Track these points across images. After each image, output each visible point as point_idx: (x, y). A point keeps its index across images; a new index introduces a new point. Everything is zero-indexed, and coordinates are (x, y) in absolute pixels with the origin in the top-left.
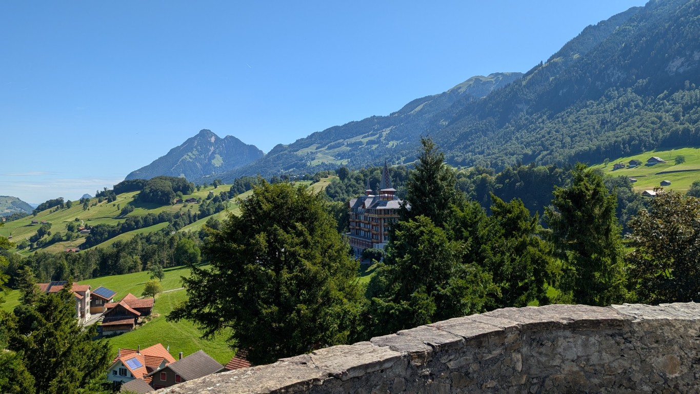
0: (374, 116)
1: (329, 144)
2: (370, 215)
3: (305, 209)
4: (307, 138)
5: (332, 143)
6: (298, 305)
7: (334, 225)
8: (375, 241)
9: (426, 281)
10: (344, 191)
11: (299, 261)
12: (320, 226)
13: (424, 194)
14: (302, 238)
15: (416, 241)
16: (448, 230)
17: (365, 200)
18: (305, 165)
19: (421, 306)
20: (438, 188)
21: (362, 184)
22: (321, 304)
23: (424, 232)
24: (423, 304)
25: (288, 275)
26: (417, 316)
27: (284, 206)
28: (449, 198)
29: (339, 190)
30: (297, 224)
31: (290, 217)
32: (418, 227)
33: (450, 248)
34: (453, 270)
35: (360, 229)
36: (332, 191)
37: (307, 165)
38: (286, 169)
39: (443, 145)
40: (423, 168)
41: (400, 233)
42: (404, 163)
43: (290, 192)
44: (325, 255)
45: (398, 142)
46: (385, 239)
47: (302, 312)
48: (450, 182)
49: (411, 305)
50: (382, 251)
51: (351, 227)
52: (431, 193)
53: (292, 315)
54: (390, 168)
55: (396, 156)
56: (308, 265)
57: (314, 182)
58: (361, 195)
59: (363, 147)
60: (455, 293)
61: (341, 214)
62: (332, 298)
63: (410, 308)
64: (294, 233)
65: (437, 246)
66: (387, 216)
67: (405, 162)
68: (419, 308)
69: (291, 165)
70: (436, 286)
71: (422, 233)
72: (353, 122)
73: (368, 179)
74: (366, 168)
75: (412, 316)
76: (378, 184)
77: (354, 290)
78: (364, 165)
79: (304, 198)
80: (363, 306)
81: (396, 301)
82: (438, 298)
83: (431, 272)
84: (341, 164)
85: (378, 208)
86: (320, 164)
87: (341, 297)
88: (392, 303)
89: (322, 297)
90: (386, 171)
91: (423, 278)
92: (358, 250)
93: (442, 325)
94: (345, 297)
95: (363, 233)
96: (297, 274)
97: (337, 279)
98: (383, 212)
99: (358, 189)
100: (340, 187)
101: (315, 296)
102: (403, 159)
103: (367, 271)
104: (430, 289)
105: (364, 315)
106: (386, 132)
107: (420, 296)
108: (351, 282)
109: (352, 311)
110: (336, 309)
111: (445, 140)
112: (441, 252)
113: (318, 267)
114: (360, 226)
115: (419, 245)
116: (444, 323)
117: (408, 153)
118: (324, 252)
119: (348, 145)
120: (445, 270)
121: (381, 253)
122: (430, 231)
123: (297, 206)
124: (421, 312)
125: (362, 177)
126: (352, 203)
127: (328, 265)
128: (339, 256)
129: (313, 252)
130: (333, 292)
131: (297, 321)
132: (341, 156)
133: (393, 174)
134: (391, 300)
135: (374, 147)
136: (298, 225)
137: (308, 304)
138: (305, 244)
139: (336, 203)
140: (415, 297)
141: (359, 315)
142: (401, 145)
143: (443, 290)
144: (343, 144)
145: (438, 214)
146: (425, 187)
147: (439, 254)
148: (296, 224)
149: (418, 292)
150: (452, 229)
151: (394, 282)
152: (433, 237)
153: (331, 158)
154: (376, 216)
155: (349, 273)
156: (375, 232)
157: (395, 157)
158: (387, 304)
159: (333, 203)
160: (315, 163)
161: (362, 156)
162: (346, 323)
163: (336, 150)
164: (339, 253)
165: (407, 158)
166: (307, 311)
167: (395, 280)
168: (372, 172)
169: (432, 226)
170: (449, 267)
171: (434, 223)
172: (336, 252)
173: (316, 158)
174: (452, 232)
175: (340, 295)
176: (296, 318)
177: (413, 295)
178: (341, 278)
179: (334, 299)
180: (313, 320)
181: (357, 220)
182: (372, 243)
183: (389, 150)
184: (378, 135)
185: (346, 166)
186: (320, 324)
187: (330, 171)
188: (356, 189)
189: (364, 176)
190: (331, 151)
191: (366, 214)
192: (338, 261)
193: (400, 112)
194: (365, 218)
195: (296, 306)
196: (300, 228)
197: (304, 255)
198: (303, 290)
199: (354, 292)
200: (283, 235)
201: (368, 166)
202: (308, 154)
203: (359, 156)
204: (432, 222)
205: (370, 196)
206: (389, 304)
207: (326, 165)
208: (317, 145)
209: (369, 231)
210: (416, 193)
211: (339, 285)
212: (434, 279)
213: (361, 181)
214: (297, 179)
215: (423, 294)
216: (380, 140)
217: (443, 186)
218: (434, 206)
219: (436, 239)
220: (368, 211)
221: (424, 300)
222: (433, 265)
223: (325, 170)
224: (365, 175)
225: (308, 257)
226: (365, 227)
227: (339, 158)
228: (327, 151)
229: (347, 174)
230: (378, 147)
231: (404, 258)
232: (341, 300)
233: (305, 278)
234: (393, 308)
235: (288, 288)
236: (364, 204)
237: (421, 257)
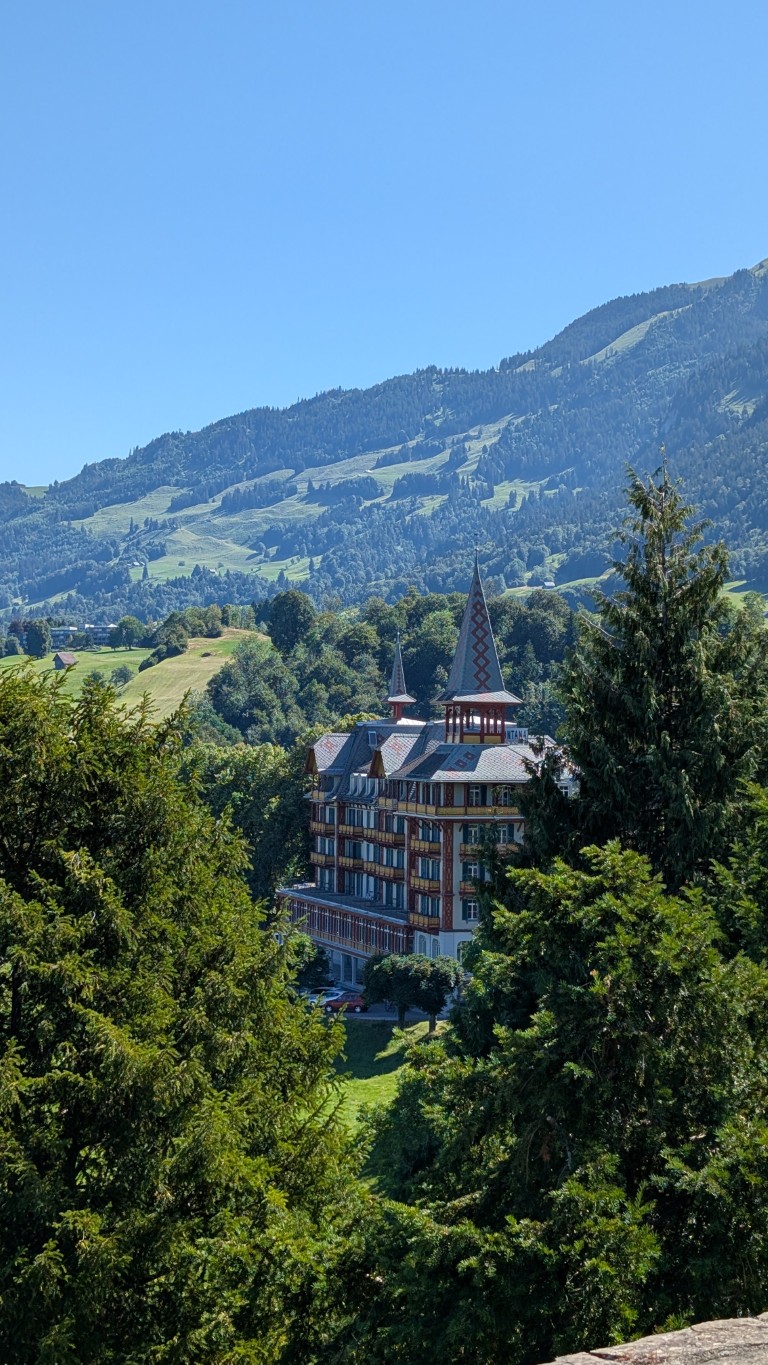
0: (432, 369)
1: (231, 490)
2: (402, 806)
3: (109, 791)
4: (132, 460)
5: (242, 486)
6: (69, 1213)
7: (236, 864)
8: (423, 921)
9: (621, 1129)
10: (290, 700)
11: (74, 1018)
12: (173, 867)
13: (635, 726)
14: (91, 918)
15: (584, 956)
16: (734, 896)
17: (381, 740)
18: (118, 579)
19: (592, 1244)
20: (698, 704)
21: (373, 670)
22: (170, 1211)
23: (618, 919)
24: (603, 1236)
25: (25, 1084)
26: (578, 1282)
27: (15, 776)
28: (747, 746)
29: (269, 695)
30: (70, 856)
31: (40, 826)
32: (590, 895)
33: (726, 988)
34: (740, 1084)
35: (358, 870)
36: (240, 698)
37: (128, 580)
38: (34, 594)
39: (732, 502)
40: (634, 615)
41: (514, 917)
42: (558, 582)
43: (41, 716)
44: (190, 993)
45: (535, 487)
46: (466, 916)
47: (84, 1244)
48: (751, 678)
49: (550, 1238)
50: (452, 964)
51: (315, 857)
52: (666, 725)
53: (40, 1259)
54: (494, 599)
55: (525, 550)
56: (114, 1038)
57: (160, 657)
58: (368, 719)
59: (378, 506)
60: (746, 1186)
61: (274, 802)
62: (218, 1185)
63: (546, 1251)
64: (54, 895)
65: (674, 982)
66: (476, 813)
67: (562, 575)
68: (587, 1252)
69: (58, 577)
70: (665, 1152)
71: (609, 918)
72: (334, 393)
73: (396, 646)
74: (388, 600)
75: (555, 1285)
76: (440, 670)
77: (317, 1150)
78: (383, 584)
79: (105, 743)
80: (347, 1233)
81: (487, 1216)
82: (672, 1206)
83: (641, 1092)
84: (281, 575)
85: (441, 775)
86: (188, 575)
87: (258, 1181)
88: (467, 1228)
89: (176, 1179)
90: (480, 616)
91: (607, 1117)
92: (348, 960)
93: (659, 1353)
94: (278, 1181)
95: (368, 885)
96: (65, 1079)
97: (241, 1102)
98: (459, 796)
99: (354, 691)
100: (274, 682)
101: (141, 1177)
102: (553, 561)
103: (384, 1054)
104: (636, 1166)
105: (351, 1274)
106: (482, 441)
107: (592, 1197)
108: (303, 1115)
109: (296, 1255)
110: (226, 1245)
111: (740, 482)
112: (689, 1003)
113: (161, 1047)
114: (356, 855)
115: (594, 973)
116: (672, 1343)
117: (578, 537)
118: (186, 984)
119: (313, 496)
120: (707, 1082)
121: (445, 978)
122: (645, 915)
123: (73, 777)
124: (594, 1271)
125: (374, 639)
126: (328, 750)
127: (205, 1038)
128: (254, 1001)
129: (139, 982)
130: (222, 1159)
131: (61, 1282)
132: (281, 542)
133: (506, 627)
134: (468, 1212)
135: (430, 505)
136: (77, 861)
137: (112, 1209)
138: (105, 947)
139: (253, 751)
140: (570, 1201)
141: (329, 1272)
142: (548, 502)
143: (691, 1175)
144: (293, 491)
145: (699, 819)
146: (640, 696)
147: (679, 1013)
148: (65, 855)
149: (584, 1179)
150: (748, 891)
151: (482, 1132)
152: (654, 941)
153: (237, 549)
154: (428, 812)
155: (297, 1075)
156: (425, 884)
157: (520, 555)
158: (446, 1230)
159: (242, 751)
160: (162, 571)
161: (375, 543)
162: (270, 1304)
163: (259, 515)
164: (254, 986)
165: (574, 557)
166: (105, 1241)
167: (487, 1123)
168: (415, 617)
169: (650, 892)
170: (721, 1071)
171: (660, 876)
172: (239, 985)
173: (170, 547)
174: (746, 904)
175: (253, 1172)
176: (55, 1271)
177: (560, 1194)
178: (258, 1099)
179: (227, 1188)
180: (136, 1278)
181: (343, 828)
182: (410, 929)
183: (495, 521)
184: (445, 456)
185: (304, 586)
186: (165, 1296)
187: (232, 609)
188: (346, 689)
189: (381, 633)
190: (235, 519)
191: (386, 803)
192: (247, 1022)
193: (548, 353)
194: (383, 819)
195: (60, 1219)
196: (82, 875)
197: (100, 996)
198: (92, 1144)
199: (316, 1160)
200: (10, 906)
201: (399, 589)
202: (133, 528)
203: (359, 544)
204: (652, 873)
205: (404, 722)
206: (458, 1229)
207: (215, 582)
208: (178, 493)
209: (398, 880)
210: (601, 723)
211: (251, 1129)
212: (655, 1121)
213: (366, 657)
214: (83, 643)
215: (603, 1188)
216: (455, 477)
217: (722, 695)
218: (678, 782)
219: (666, 952)
220: (394, 788)
221: (611, 1216)
222: (654, 1062)
223: (208, 601)
224: (385, 631)
225: (117, 1004)
226: (378, 860)
227: (273, 551)
228: (218, 521)
229: (306, 625)
230: (443, 508)
231: (528, 1024)
232: (260, 1194)
233: (103, 1095)
234: (472, 1249)
235: (22, 1137)
236: (377, 758)
237: (602, 1025)
